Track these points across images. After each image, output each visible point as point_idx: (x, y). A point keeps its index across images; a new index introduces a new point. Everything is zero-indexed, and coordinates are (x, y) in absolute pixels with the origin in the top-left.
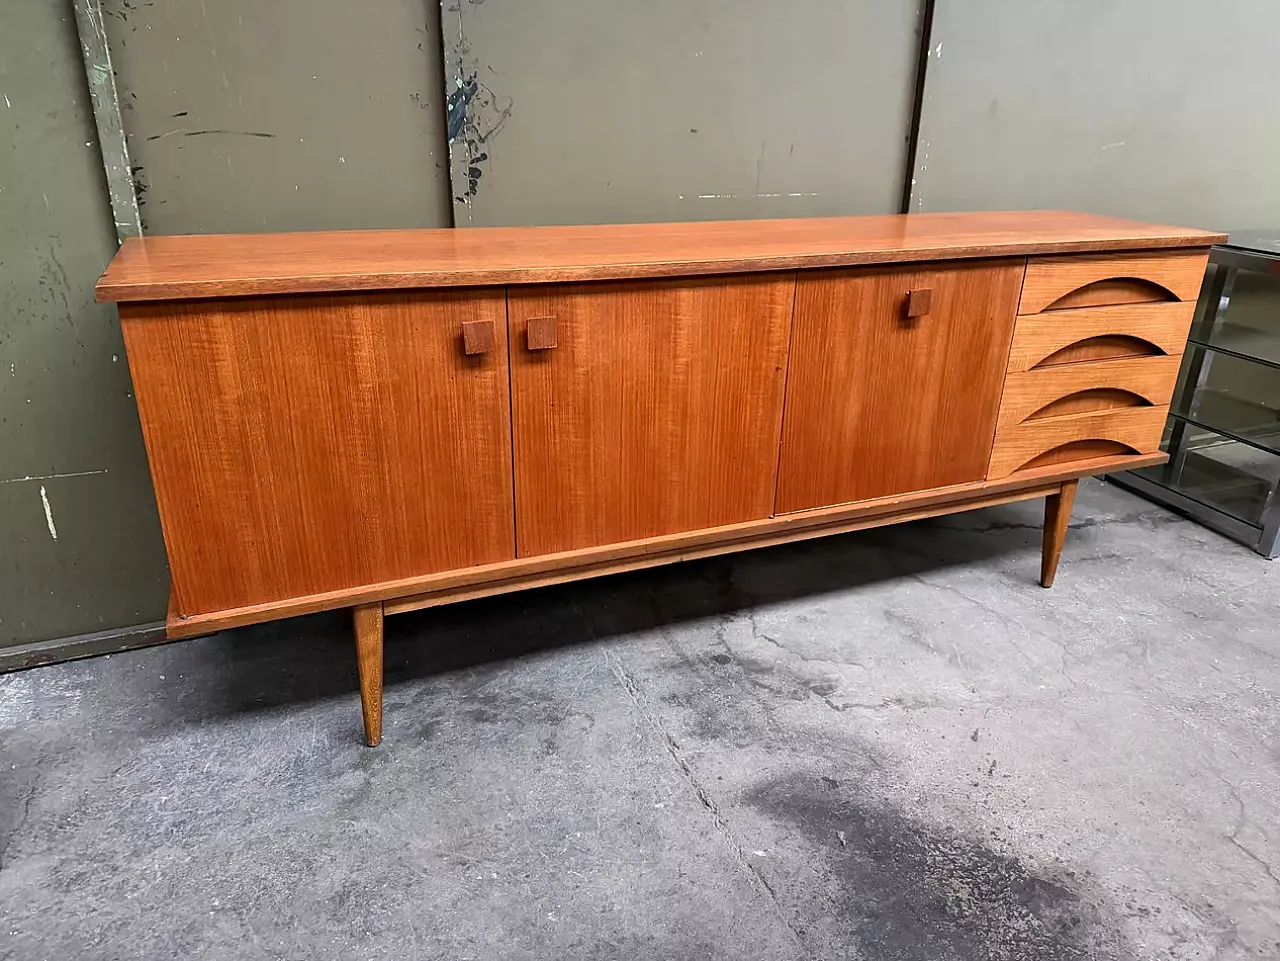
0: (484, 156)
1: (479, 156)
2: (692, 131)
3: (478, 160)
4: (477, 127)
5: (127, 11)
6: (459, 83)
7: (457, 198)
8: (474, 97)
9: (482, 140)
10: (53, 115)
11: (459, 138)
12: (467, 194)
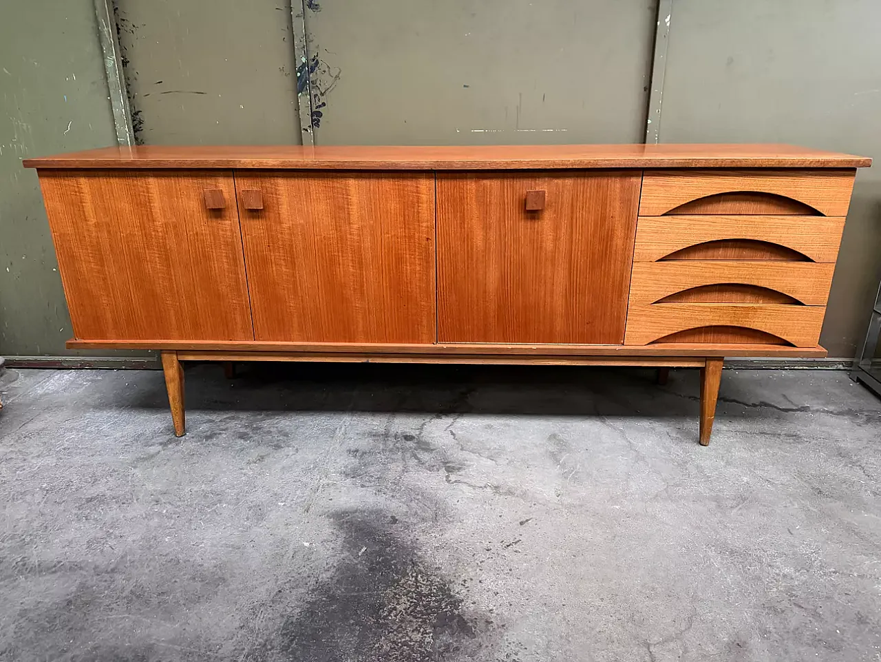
0: (324, 104)
1: (320, 104)
2: (465, 86)
3: (320, 106)
4: (319, 86)
5: (134, 29)
6: (304, 60)
7: (304, 129)
8: (317, 68)
9: (322, 94)
10: (93, 83)
11: (303, 93)
12: (310, 127)
